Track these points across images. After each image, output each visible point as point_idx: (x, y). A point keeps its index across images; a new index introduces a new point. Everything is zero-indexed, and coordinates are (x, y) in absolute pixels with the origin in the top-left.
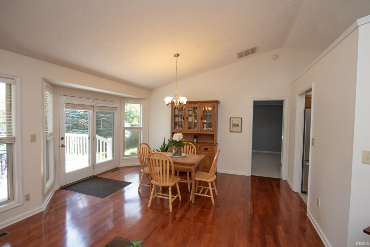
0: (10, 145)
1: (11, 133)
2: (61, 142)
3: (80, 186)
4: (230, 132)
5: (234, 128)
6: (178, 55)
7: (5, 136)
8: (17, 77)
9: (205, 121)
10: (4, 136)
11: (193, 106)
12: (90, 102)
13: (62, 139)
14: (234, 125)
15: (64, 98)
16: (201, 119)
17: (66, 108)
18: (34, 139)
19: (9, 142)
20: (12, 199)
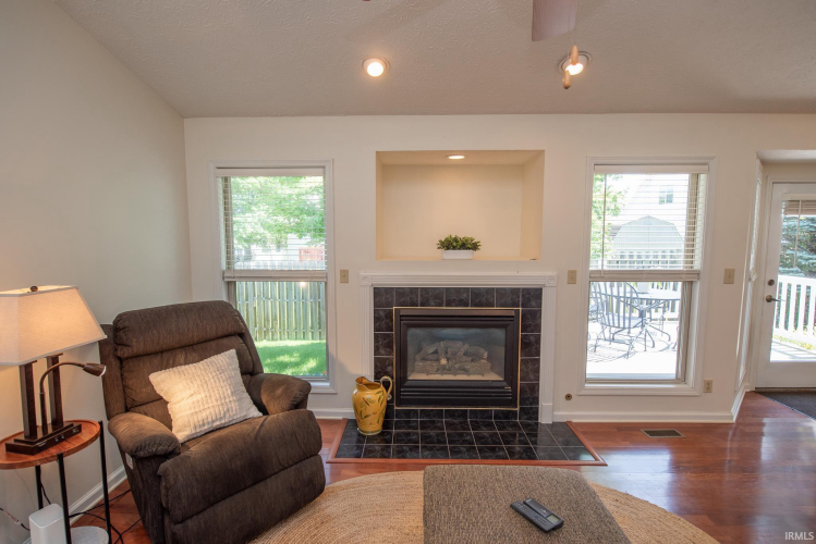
0: (689, 286)
1: (692, 262)
2: (768, 291)
7: (682, 268)
8: (712, 158)
10: (680, 267)
13: (771, 283)
15: (784, 188)
17: (787, 211)
18: (730, 277)
19: (688, 280)
20: (682, 376)
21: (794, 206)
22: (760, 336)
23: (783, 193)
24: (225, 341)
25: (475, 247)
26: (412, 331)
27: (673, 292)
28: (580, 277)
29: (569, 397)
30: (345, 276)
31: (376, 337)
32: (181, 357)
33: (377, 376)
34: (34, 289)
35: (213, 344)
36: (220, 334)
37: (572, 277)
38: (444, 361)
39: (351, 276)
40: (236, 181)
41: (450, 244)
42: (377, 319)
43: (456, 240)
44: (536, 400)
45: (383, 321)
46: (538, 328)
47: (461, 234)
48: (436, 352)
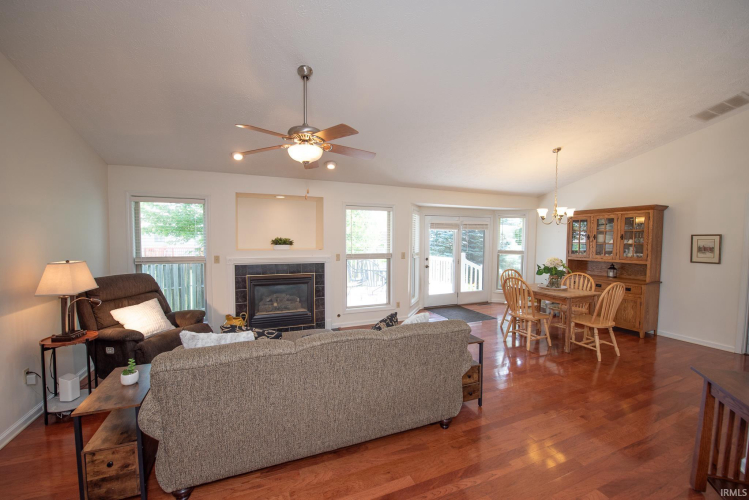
0: (389, 261)
1: (389, 250)
2: (426, 263)
3: (441, 310)
4: (691, 261)
5: (700, 255)
6: (559, 150)
8: (394, 205)
9: (630, 242)
10: (385, 252)
11: (607, 216)
12: (454, 221)
13: (427, 260)
14: (703, 249)
16: (622, 237)
17: (432, 228)
18: (403, 256)
19: (388, 257)
20: (389, 303)
21: (433, 225)
22: (424, 283)
23: (429, 220)
24: (149, 294)
25: (291, 243)
26: (257, 288)
27: (382, 264)
28: (343, 258)
29: (339, 316)
30: (217, 259)
31: (237, 293)
32: (126, 302)
33: (238, 314)
34: (67, 262)
35: (143, 296)
36: (147, 290)
37: (338, 257)
38: (275, 304)
39: (221, 259)
40: (143, 205)
41: (277, 242)
42: (237, 282)
43: (281, 239)
44: (323, 319)
45: (240, 284)
46: (323, 283)
47: (284, 236)
48: (271, 301)
